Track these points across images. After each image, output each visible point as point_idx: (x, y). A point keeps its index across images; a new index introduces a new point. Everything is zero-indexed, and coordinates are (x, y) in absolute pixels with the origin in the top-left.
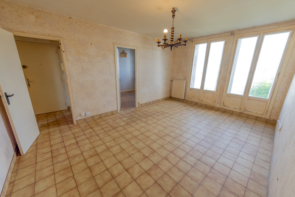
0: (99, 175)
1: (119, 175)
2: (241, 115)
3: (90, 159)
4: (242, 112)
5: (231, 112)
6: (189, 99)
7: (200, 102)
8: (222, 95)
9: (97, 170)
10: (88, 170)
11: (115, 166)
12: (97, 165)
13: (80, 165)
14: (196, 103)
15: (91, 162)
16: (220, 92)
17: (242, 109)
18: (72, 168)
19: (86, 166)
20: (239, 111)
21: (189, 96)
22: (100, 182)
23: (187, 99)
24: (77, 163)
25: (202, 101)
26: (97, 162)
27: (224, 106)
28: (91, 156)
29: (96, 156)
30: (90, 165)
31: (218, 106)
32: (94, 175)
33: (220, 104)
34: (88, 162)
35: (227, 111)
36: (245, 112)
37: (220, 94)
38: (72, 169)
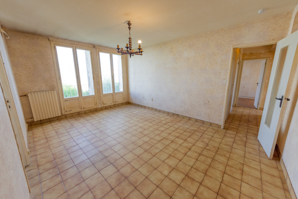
0: (205, 163)
1: (196, 152)
2: (115, 106)
3: (197, 180)
4: (115, 104)
5: (109, 107)
6: (67, 113)
7: (83, 110)
8: (100, 96)
9: (203, 167)
10: (208, 173)
11: (191, 156)
12: (198, 169)
13: (209, 185)
14: (79, 112)
15: (198, 176)
16: (98, 94)
17: (115, 102)
18: (218, 190)
19: (205, 177)
20: (113, 104)
21: (65, 109)
22: (209, 160)
23: (64, 113)
24: (210, 191)
25: (84, 108)
26: (195, 171)
27: (104, 104)
28: (193, 180)
29: (190, 175)
30: (203, 175)
31: (100, 106)
32: (208, 167)
33: (101, 104)
34: (202, 179)
35: (107, 107)
36: (116, 103)
37: (98, 96)
38: (219, 188)
